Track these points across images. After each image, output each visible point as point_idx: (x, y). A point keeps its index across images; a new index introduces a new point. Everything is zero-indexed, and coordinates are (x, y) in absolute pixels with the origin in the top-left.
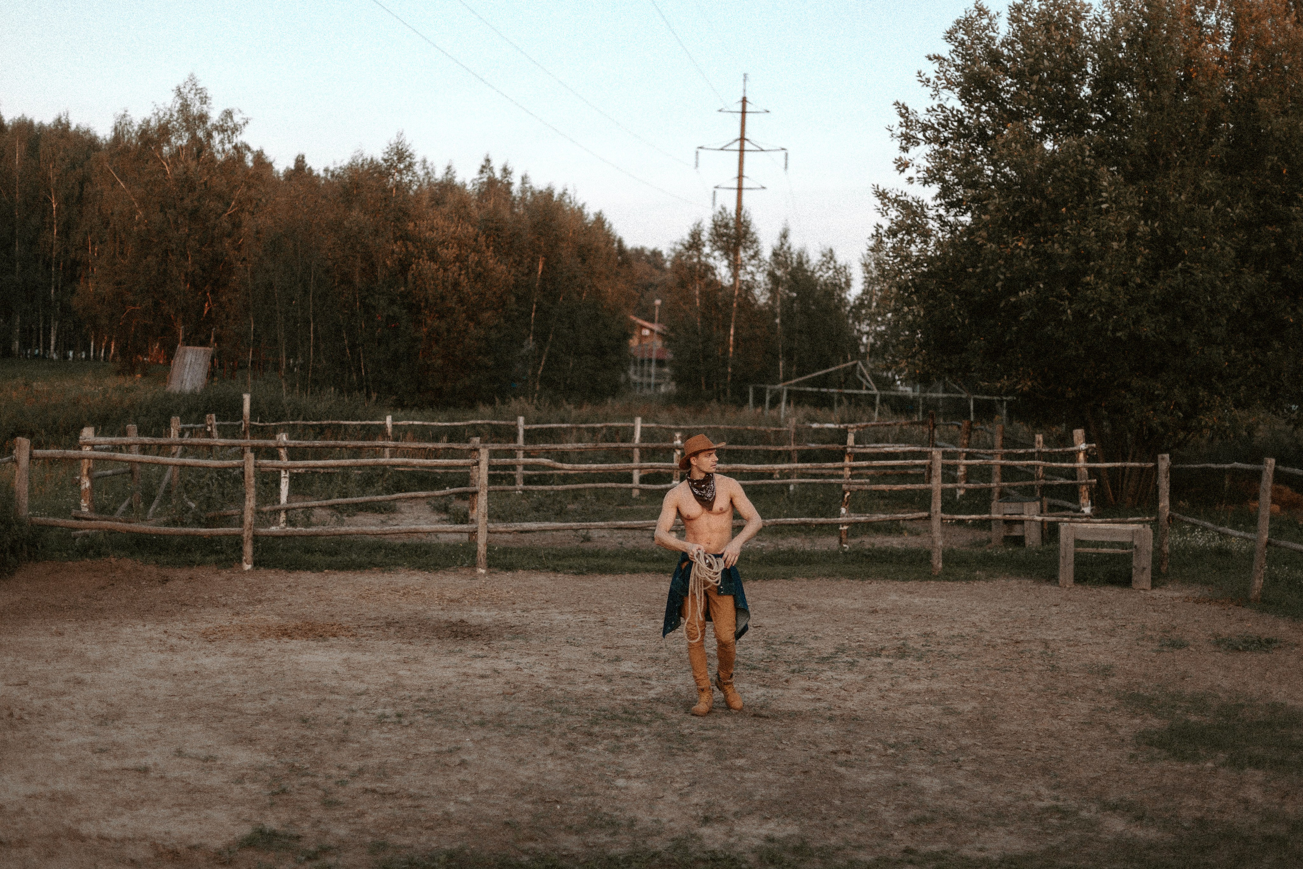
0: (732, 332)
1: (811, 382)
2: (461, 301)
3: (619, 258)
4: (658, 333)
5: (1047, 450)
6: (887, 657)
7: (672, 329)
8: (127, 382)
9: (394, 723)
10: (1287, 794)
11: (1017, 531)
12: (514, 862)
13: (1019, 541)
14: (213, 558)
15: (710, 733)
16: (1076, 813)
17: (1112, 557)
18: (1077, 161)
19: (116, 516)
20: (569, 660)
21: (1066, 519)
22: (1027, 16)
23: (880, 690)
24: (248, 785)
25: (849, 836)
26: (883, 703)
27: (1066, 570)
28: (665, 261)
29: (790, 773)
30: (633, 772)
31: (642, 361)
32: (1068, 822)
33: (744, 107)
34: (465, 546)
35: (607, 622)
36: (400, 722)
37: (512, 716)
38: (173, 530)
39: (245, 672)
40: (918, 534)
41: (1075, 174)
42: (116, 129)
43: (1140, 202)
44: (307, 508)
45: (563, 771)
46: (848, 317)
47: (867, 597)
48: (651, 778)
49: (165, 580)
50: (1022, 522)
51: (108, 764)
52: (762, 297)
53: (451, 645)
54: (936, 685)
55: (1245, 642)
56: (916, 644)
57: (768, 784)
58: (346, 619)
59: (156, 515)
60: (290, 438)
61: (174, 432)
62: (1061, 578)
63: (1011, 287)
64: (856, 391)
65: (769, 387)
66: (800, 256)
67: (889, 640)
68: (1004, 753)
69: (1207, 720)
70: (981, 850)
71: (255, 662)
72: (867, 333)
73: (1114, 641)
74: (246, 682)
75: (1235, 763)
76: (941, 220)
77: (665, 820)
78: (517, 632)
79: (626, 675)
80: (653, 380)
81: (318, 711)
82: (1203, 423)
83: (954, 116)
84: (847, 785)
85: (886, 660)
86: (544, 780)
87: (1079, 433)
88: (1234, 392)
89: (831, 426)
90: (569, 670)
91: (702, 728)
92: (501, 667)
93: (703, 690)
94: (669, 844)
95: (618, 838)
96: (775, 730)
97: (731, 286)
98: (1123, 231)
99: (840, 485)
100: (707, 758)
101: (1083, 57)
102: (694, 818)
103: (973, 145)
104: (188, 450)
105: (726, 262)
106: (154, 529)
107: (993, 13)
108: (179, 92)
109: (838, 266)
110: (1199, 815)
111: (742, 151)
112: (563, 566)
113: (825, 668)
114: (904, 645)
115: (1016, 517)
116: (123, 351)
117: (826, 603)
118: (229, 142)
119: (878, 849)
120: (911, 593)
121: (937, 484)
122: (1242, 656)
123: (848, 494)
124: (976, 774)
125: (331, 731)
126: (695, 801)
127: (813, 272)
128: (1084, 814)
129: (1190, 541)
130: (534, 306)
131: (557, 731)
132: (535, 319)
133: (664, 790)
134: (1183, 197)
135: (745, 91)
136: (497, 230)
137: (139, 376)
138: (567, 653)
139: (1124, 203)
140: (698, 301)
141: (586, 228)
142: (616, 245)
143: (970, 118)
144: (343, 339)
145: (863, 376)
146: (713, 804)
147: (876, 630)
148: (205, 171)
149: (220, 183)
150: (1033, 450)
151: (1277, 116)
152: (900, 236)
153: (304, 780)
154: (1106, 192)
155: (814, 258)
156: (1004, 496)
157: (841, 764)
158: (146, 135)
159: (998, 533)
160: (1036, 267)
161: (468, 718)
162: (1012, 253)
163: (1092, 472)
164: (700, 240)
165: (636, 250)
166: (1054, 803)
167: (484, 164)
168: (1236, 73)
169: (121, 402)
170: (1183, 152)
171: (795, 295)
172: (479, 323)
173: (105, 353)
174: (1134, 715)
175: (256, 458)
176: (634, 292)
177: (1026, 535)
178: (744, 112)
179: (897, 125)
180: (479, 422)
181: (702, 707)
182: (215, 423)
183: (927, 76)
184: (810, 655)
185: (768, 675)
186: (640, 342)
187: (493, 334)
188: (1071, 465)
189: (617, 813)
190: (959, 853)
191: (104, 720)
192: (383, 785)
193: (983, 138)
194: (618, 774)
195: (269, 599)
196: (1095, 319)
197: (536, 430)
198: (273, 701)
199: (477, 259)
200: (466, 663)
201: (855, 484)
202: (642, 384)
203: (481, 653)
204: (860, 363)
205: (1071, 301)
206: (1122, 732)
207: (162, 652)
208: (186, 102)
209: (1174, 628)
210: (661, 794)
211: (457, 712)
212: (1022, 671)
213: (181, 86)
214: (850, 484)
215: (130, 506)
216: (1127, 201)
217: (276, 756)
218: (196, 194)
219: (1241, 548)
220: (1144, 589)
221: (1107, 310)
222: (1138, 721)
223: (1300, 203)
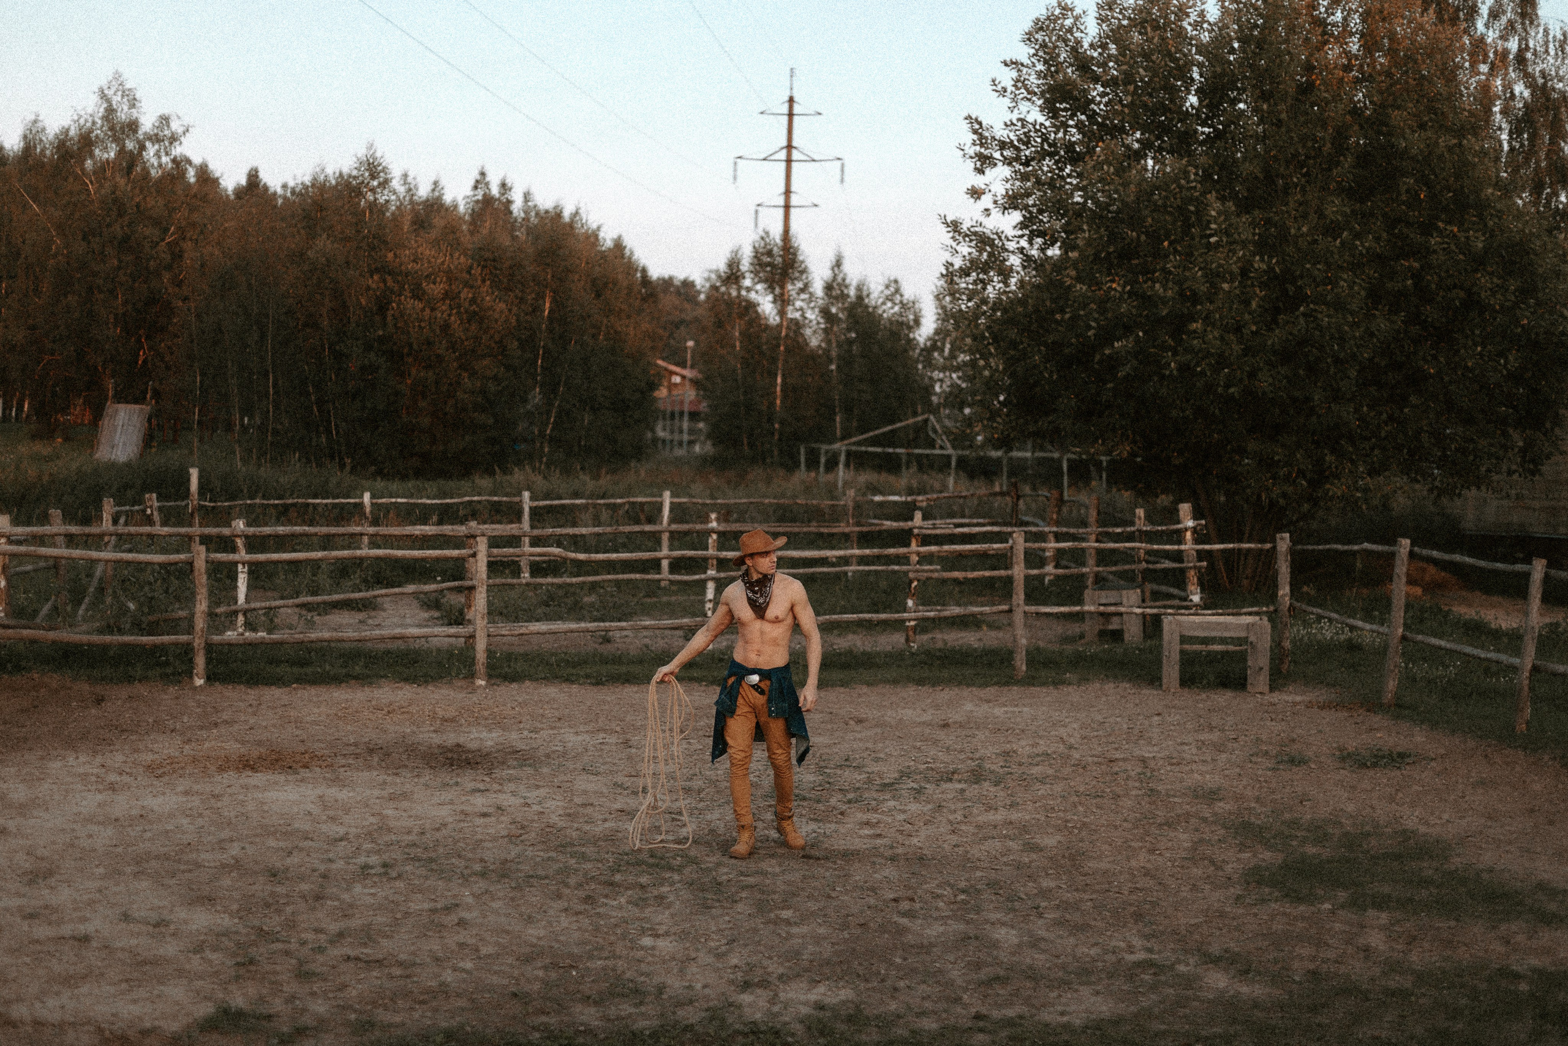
0: (779, 380)
1: (874, 442)
2: (452, 347)
3: (643, 290)
4: (691, 380)
5: (1149, 528)
6: (960, 781)
7: (707, 378)
8: (42, 448)
9: (380, 875)
10: (1415, 938)
11: (1114, 625)
12: (523, 1040)
13: (1117, 636)
14: (157, 671)
15: (751, 880)
16: (1172, 967)
17: (1225, 655)
18: (1180, 187)
19: (38, 620)
20: (585, 792)
21: (1169, 611)
22: (1121, 13)
23: (950, 822)
24: (209, 955)
25: (911, 1001)
26: (954, 839)
27: (1171, 672)
28: (699, 293)
29: (845, 926)
30: (662, 929)
31: (673, 415)
32: (1163, 978)
33: (791, 108)
34: (461, 650)
35: (630, 743)
36: (386, 874)
37: (518, 863)
38: (108, 638)
39: (200, 815)
40: (999, 628)
41: (1179, 202)
42: (25, 137)
43: (1254, 234)
44: (270, 608)
45: (579, 929)
46: (917, 361)
47: (937, 707)
48: (683, 935)
49: (99, 701)
50: (1121, 614)
51: (42, 931)
52: (814, 338)
53: (445, 776)
54: (1015, 816)
55: (1375, 756)
56: (995, 766)
57: (818, 940)
58: (319, 745)
59: (86, 620)
60: (248, 525)
61: (106, 517)
62: (1165, 681)
63: (1106, 337)
64: (928, 452)
65: (824, 447)
66: (859, 287)
67: (963, 761)
68: (1092, 897)
69: (1326, 853)
70: (1062, 1014)
71: (213, 802)
72: (941, 381)
73: (1223, 758)
74: (202, 827)
75: (1357, 904)
76: (1022, 253)
77: (699, 986)
78: (525, 758)
80: (686, 437)
81: (288, 861)
82: (1330, 494)
83: (1036, 131)
84: (910, 938)
85: (959, 786)
86: (556, 940)
87: (1185, 508)
88: (1367, 456)
89: (896, 498)
90: (584, 805)
91: (742, 874)
92: (505, 803)
93: (743, 827)
94: (703, 1014)
95: (643, 1009)
96: (827, 874)
97: (778, 326)
98: (1235, 269)
99: (906, 573)
100: (748, 910)
101: (1187, 62)
102: (732, 982)
103: (1060, 164)
104: (123, 541)
105: (770, 298)
106: (85, 638)
107: (1078, 10)
108: (103, 96)
109: (905, 302)
110: (1312, 966)
111: (789, 161)
112: (578, 675)
113: (887, 797)
114: (980, 767)
115: (1112, 609)
116: (37, 409)
117: (890, 716)
118: (167, 154)
119: (944, 1015)
120: (989, 701)
121: (1018, 571)
122: (1371, 773)
123: (915, 583)
124: (1059, 923)
125: (305, 887)
126: (735, 961)
127: (875, 307)
128: (1182, 968)
129: (1315, 634)
130: (541, 352)
131: (572, 881)
132: (542, 367)
133: (697, 950)
134: (1304, 228)
135: (791, 88)
136: (494, 260)
137: (60, 440)
138: (584, 783)
139: (1236, 236)
140: (738, 344)
141: (602, 256)
142: (639, 275)
143: (1055, 133)
144: (308, 394)
145: (935, 431)
146: (755, 966)
147: (948, 749)
148: (137, 191)
149: (155, 204)
150: (1132, 529)
151: (1413, 131)
152: (973, 275)
153: (275, 947)
154: (1215, 223)
155: (876, 290)
156: (1100, 582)
157: (904, 914)
158: (63, 146)
159: (1090, 628)
160: (1134, 311)
161: (466, 867)
162: (1106, 296)
163: (1203, 555)
164: (739, 269)
165: (663, 280)
166: (1150, 956)
167: (478, 177)
169: (40, 478)
170: (1304, 175)
171: (853, 335)
172: (473, 374)
173: (16, 414)
174: (1242, 847)
175: (208, 550)
176: (661, 331)
177: (1125, 630)
178: (791, 115)
179: (969, 143)
180: (476, 498)
181: (741, 848)
182: (156, 504)
183: (1003, 85)
184: (869, 781)
185: (820, 806)
186: (669, 392)
187: (492, 387)
188: (1177, 547)
189: (642, 979)
190: (1037, 1018)
191: (34, 877)
192: (365, 951)
193: (1073, 157)
194: (643, 932)
195: (226, 722)
196: (1203, 373)
197: (545, 507)
198: (235, 850)
199: (470, 295)
200: (464, 799)
201: (923, 571)
202: (672, 441)
203: (481, 786)
204: (932, 417)
205: (1175, 353)
206: (1229, 868)
207: (100, 792)
208: (111, 105)
209: (1293, 740)
210: (693, 955)
211: (454, 860)
212: (1116, 797)
213: (105, 87)
214: (917, 571)
215: (55, 608)
216: (1239, 234)
217: (240, 918)
218: (126, 219)
219: (1374, 641)
220: (1261, 693)
221: (1218, 363)
222: (1247, 855)
223: (1440, 232)
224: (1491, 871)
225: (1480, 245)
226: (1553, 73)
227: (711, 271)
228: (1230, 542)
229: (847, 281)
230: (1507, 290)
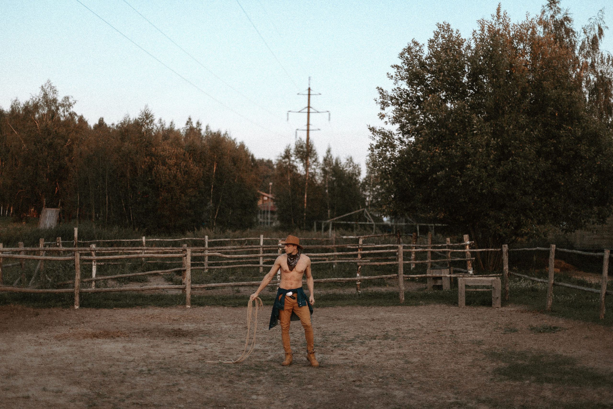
0: (306, 196)
1: (343, 219)
2: (178, 184)
3: (252, 164)
4: (272, 199)
5: (452, 244)
6: (379, 339)
7: (278, 196)
8: (19, 226)
9: (147, 374)
10: (563, 393)
11: (439, 283)
13: (440, 287)
14: (60, 303)
16: (465, 405)
17: (483, 293)
18: (462, 112)
19: (14, 285)
20: (230, 344)
21: (461, 276)
22: (437, 45)
23: (375, 354)
24: (77, 403)
26: (377, 360)
27: (462, 299)
28: (274, 165)
29: (333, 391)
30: (260, 392)
31: (264, 212)
33: (309, 92)
34: (181, 295)
36: (150, 373)
37: (203, 369)
38: (41, 290)
39: (76, 353)
40: (393, 286)
41: (461, 118)
42: (12, 106)
43: (491, 130)
44: (105, 279)
45: (227, 392)
46: (359, 189)
47: (370, 314)
48: (268, 395)
49: (37, 314)
50: (441, 278)
51: (11, 395)
52: (319, 180)
53: (174, 339)
54: (401, 351)
55: (544, 328)
56: (392, 333)
57: (323, 396)
58: (124, 329)
59: (34, 284)
60: (97, 247)
61: (41, 245)
62: (459, 303)
63: (433, 170)
64: (364, 223)
65: (324, 222)
66: (337, 160)
67: (380, 332)
68: (433, 379)
69: (526, 363)
71: (82, 349)
72: (369, 196)
73: (484, 330)
74: (76, 358)
75: (539, 381)
76: (400, 140)
78: (206, 333)
79: (256, 350)
80: (269, 221)
81: (110, 369)
82: (523, 232)
83: (405, 92)
84: (360, 395)
85: (379, 341)
86: (218, 397)
87: (466, 237)
88: (537, 216)
89: (351, 237)
90: (229, 349)
92: (197, 348)
93: (287, 354)
96: (326, 372)
97: (305, 175)
98: (484, 143)
99: (356, 263)
100: (295, 385)
101: (463, 64)
103: (414, 105)
104: (48, 253)
105: (302, 164)
106: (32, 290)
107: (421, 44)
108: (43, 89)
109: (354, 165)
110: (522, 404)
111: (309, 113)
112: (227, 304)
113: (350, 345)
114: (387, 334)
115: (438, 275)
116: (16, 211)
117: (351, 317)
118: (67, 111)
120: (390, 311)
121: (401, 261)
122: (543, 334)
123: (360, 267)
124: (419, 389)
125: (117, 378)
126: (289, 404)
127: (343, 168)
128: (470, 405)
129: (518, 286)
130: (212, 186)
131: (224, 375)
132: (213, 192)
133: (274, 400)
134: (511, 127)
135: (309, 85)
136: (194, 151)
137: (24, 223)
138: (228, 341)
140: (289, 182)
141: (236, 149)
142: (250, 157)
143: (412, 93)
144: (122, 203)
145: (367, 215)
147: (374, 328)
148: (55, 126)
149: (63, 131)
150: (445, 245)
151: (552, 90)
152: (381, 148)
153: (104, 400)
154: (476, 125)
155: (343, 161)
156: (433, 267)
157: (358, 386)
158: (26, 108)
159: (430, 284)
160: (445, 160)
161: (181, 371)
162: (433, 155)
163: (473, 254)
164: (289, 153)
165: (260, 160)
166: (457, 400)
167: (188, 120)
168: (533, 70)
169: (16, 234)
170: (510, 107)
171: (335, 179)
172: (186, 195)
173: (8, 213)
174: (493, 361)
175: (80, 256)
176: (259, 179)
177: (443, 285)
178: (309, 95)
179: (378, 98)
180: (187, 239)
181: (287, 362)
182: (61, 241)
183: (391, 75)
184: (343, 340)
185: (323, 349)
186: (263, 202)
187: (193, 200)
188: (463, 250)
191: (8, 376)
192: (141, 401)
193: (419, 102)
194: (253, 393)
195: (87, 322)
196: (472, 184)
197: (214, 242)
198: (89, 365)
199: (185, 164)
200: (181, 347)
201: (363, 262)
202: (264, 223)
203: (188, 342)
204: (366, 210)
205: (461, 177)
206: (487, 369)
207: (36, 346)
208: (46, 93)
209: (511, 323)
210: (273, 402)
211: (177, 368)
212: (441, 344)
213: (43, 86)
214: (360, 262)
215: (21, 281)
216: (485, 130)
217: (91, 389)
218: (51, 137)
219: (542, 288)
220: (497, 307)
221: (478, 180)
222: (494, 364)
223: (564, 129)
224: (592, 369)
225: (580, 134)
226: (605, 71)
227: (278, 156)
228: (484, 248)
229: (332, 157)
230: (590, 151)
